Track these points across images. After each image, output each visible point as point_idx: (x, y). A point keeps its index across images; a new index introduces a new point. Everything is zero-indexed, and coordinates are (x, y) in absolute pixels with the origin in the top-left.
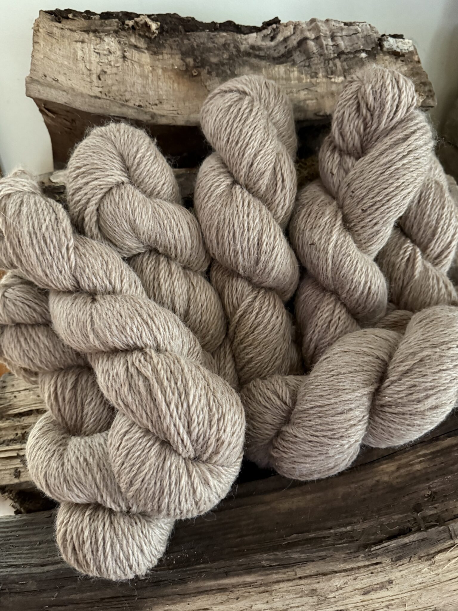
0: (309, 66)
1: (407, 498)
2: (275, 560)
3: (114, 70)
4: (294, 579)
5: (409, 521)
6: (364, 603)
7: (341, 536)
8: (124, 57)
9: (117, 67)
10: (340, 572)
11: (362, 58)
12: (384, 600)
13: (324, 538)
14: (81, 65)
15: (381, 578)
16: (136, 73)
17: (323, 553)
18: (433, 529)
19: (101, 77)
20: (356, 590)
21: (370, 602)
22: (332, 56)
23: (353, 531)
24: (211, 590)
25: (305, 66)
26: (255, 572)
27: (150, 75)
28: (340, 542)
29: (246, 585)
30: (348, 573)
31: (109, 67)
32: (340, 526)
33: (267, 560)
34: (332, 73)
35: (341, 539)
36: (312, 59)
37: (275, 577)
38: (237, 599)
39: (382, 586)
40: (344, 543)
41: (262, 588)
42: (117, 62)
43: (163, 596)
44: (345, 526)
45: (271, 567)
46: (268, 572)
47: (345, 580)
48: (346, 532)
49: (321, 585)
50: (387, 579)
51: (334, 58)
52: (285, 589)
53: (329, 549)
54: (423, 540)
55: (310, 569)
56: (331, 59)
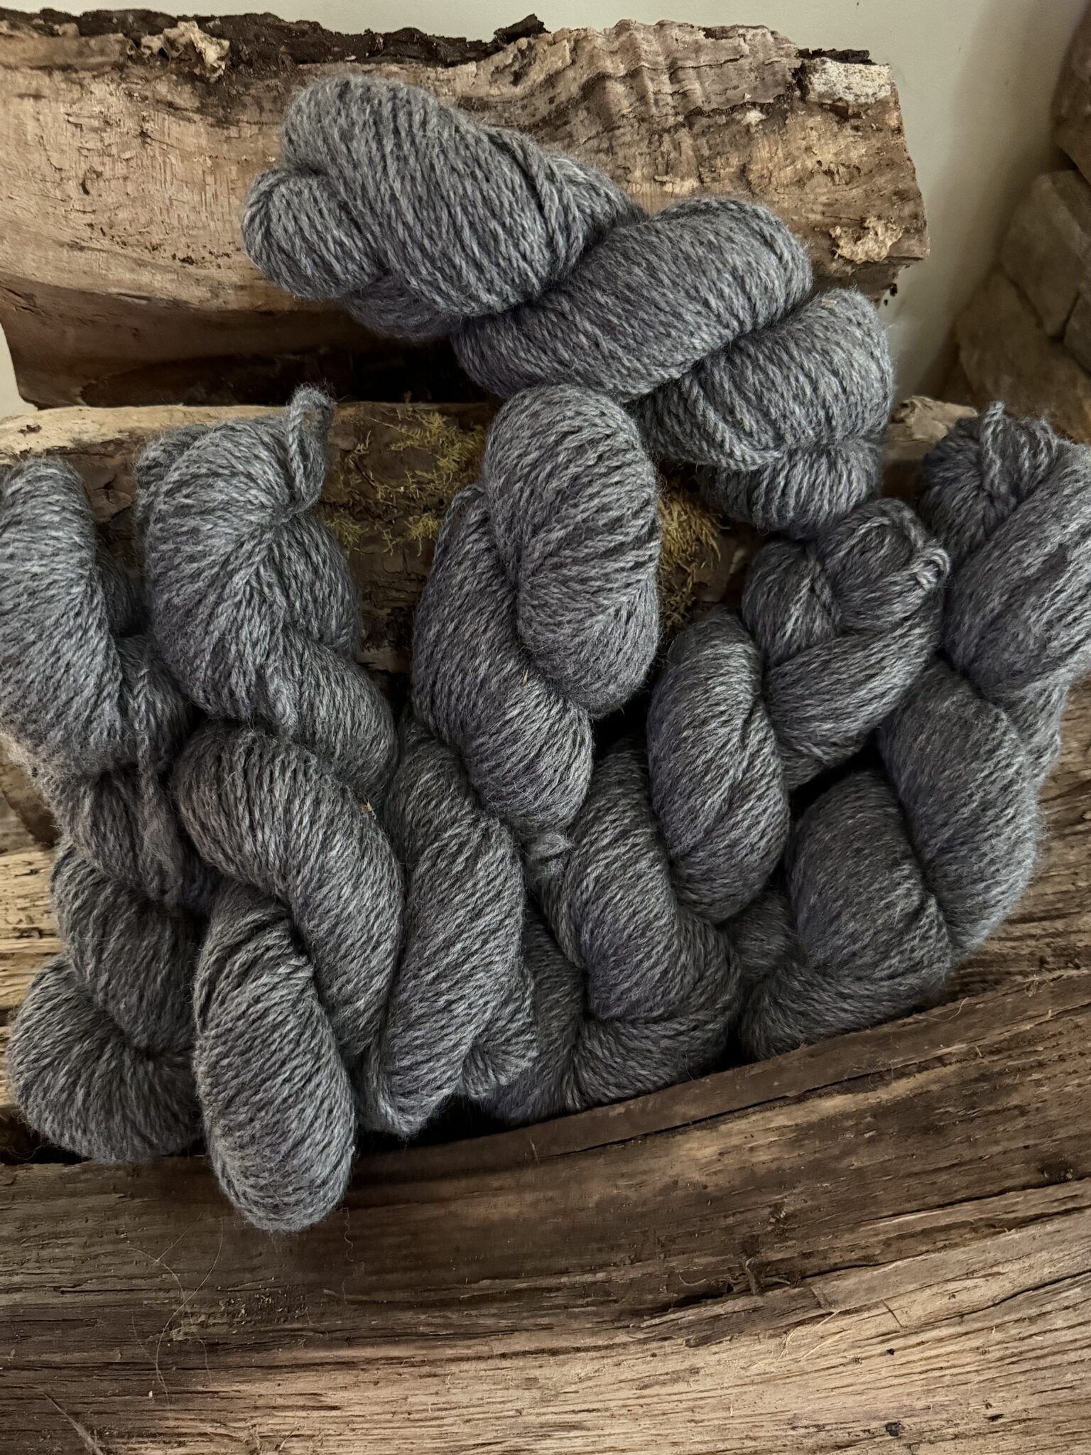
0: (610, 150)
1: (731, 1220)
2: (445, 1326)
3: (121, 169)
4: (491, 1357)
5: (730, 1269)
6: (642, 1401)
7: (585, 1290)
8: (143, 134)
9: (127, 160)
10: (587, 1349)
11: (749, 126)
12: (684, 1397)
13: (549, 1290)
14: (37, 158)
15: (674, 1364)
16: (173, 175)
17: (546, 1321)
18: (778, 1292)
19: (89, 186)
20: (621, 1382)
21: (655, 1400)
22: (671, 121)
23: (609, 1281)
24: (322, 1364)
25: (599, 151)
26: (406, 1342)
27: (210, 179)
28: (580, 1302)
29: (390, 1361)
30: (603, 1353)
31: (106, 159)
32: (585, 1270)
33: (429, 1325)
34: (669, 168)
35: (582, 1297)
36: (618, 132)
37: (450, 1352)
38: (376, 1383)
39: (676, 1378)
40: (588, 1305)
41: (426, 1370)
42: (125, 146)
43: (227, 1368)
44: (593, 1271)
45: (437, 1337)
46: (433, 1343)
47: (596, 1365)
48: (595, 1283)
49: (546, 1372)
50: (687, 1364)
51: (677, 127)
52: (471, 1374)
53: (557, 1315)
54: (755, 1310)
55: (520, 1343)
56: (668, 131)
